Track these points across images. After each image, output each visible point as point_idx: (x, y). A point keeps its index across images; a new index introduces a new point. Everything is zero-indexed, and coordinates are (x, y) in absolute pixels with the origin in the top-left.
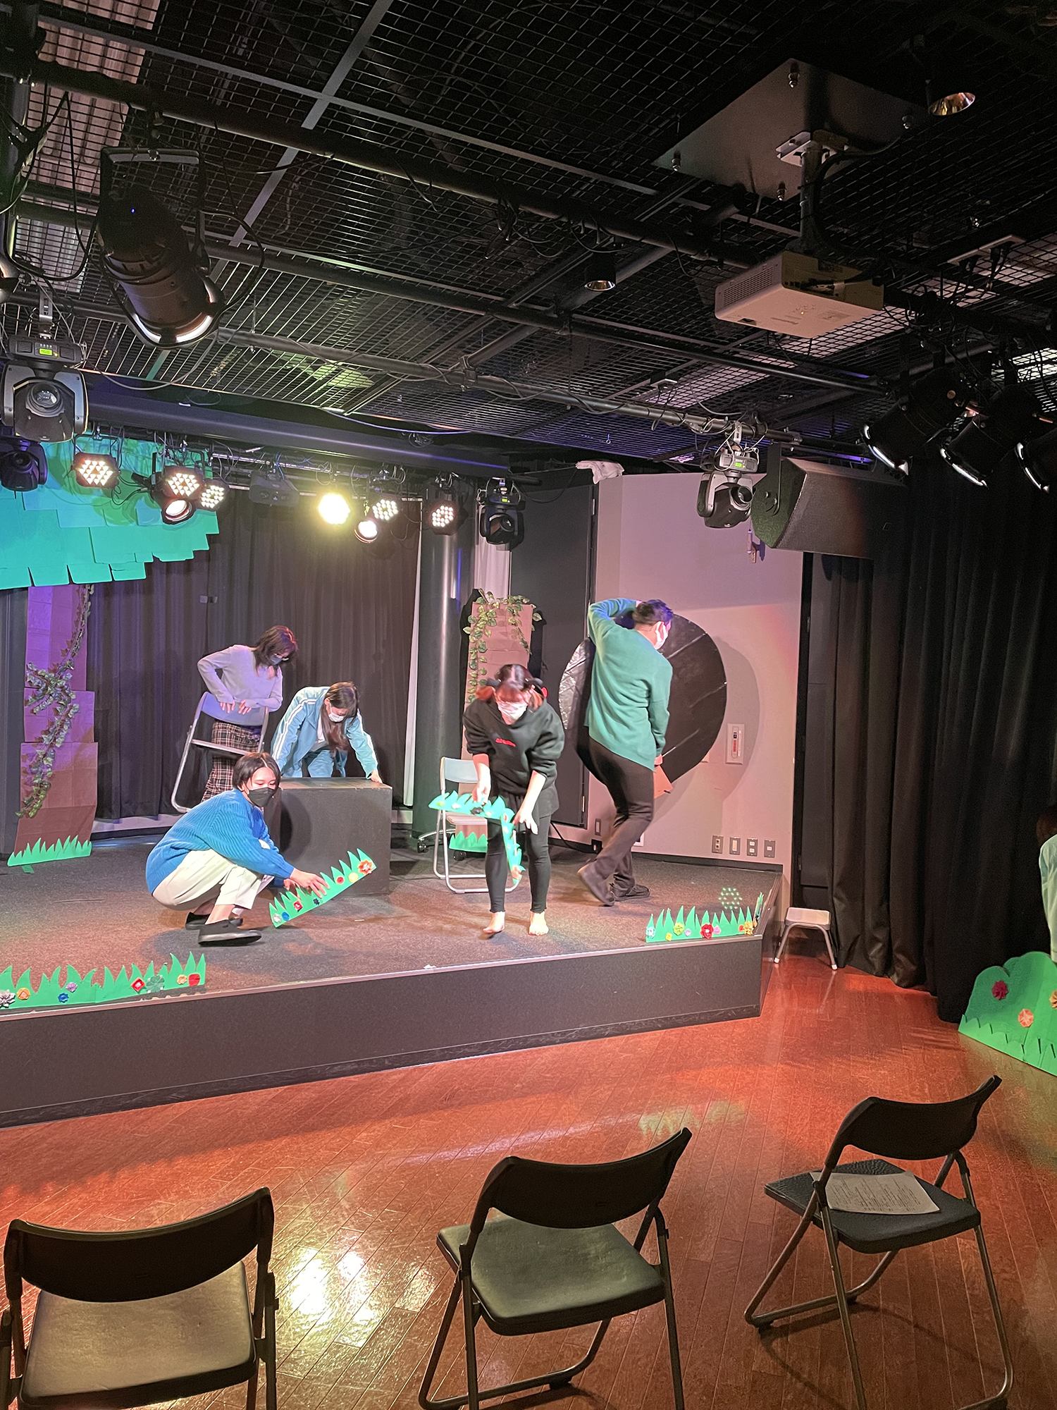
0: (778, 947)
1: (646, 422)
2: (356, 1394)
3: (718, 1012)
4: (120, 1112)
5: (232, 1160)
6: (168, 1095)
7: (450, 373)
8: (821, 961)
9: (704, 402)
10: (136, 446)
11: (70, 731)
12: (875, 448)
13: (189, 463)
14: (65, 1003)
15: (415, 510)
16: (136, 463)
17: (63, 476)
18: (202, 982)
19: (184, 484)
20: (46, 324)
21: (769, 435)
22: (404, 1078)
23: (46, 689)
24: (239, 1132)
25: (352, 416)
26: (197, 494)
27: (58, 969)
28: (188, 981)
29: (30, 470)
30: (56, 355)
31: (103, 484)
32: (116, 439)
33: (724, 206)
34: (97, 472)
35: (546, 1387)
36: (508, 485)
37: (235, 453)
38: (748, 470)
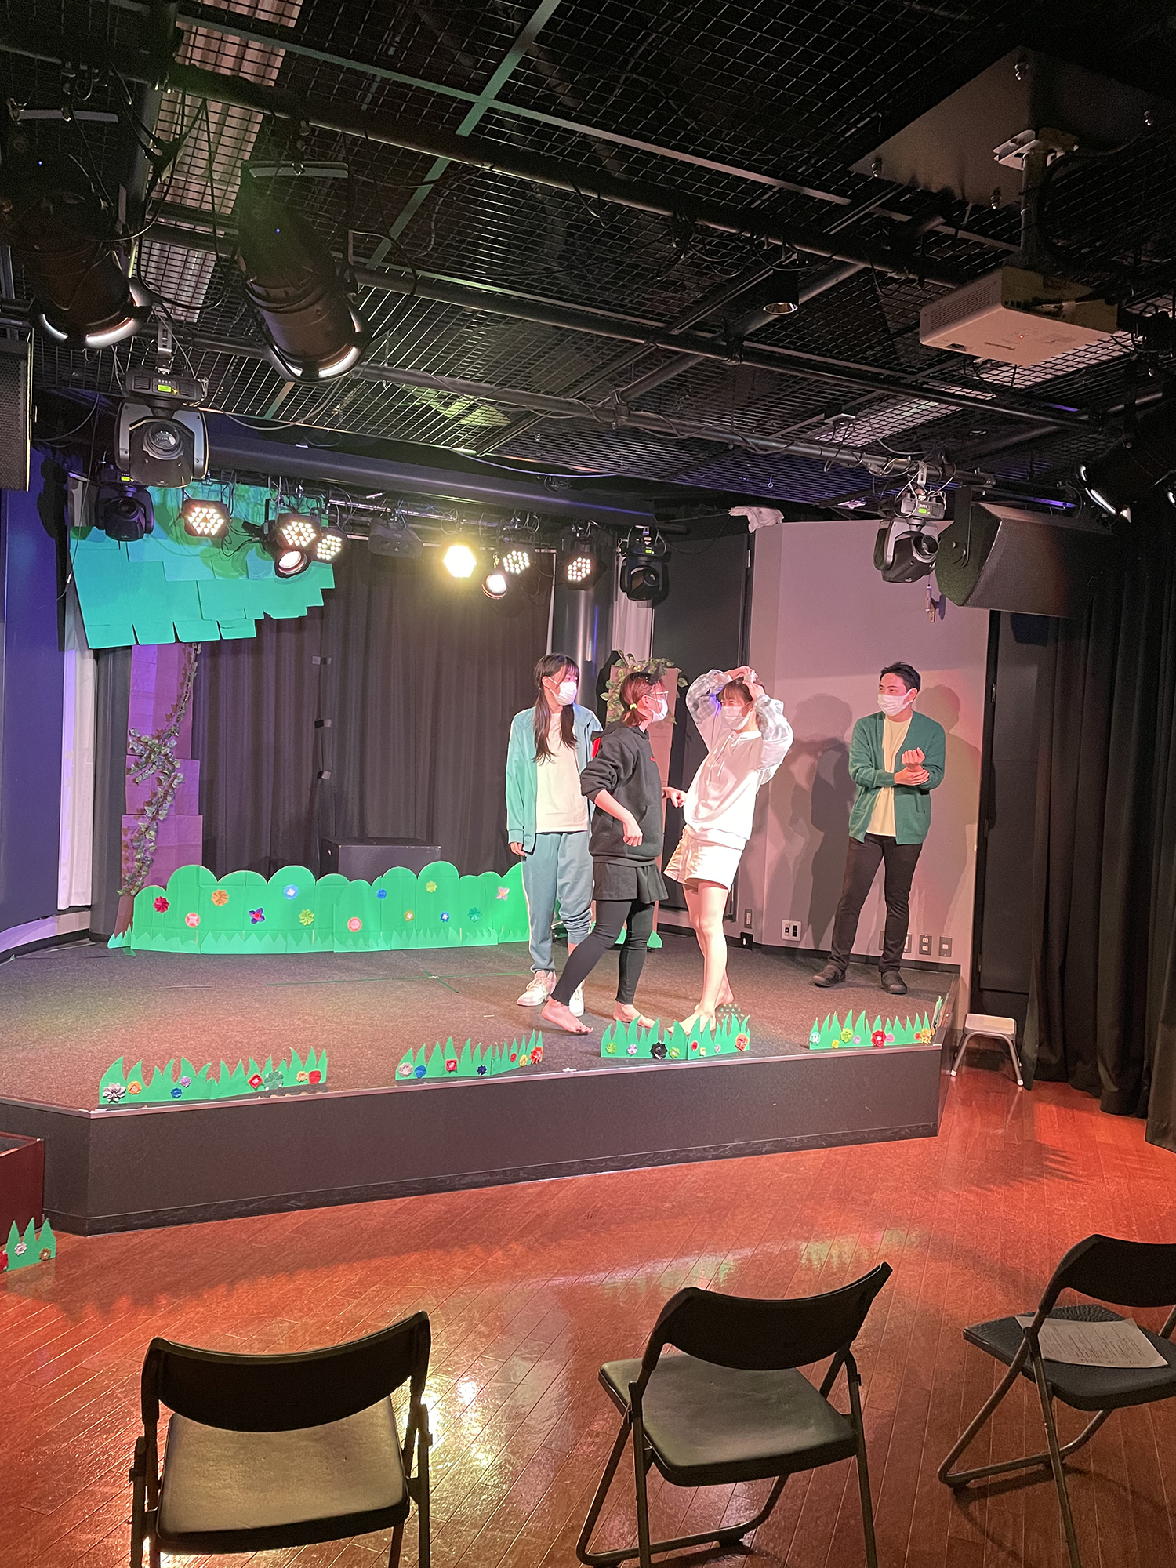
0: (955, 1059)
1: (816, 463)
2: (504, 1542)
3: (891, 1129)
4: (235, 1219)
5: (358, 1276)
6: (287, 1202)
7: (600, 409)
8: (1004, 1076)
9: (883, 439)
10: (247, 491)
11: (173, 803)
12: (1092, 491)
13: (305, 511)
14: (179, 1099)
15: (547, 562)
16: (247, 510)
17: (170, 524)
18: (323, 1080)
19: (300, 534)
20: (165, 358)
21: (957, 477)
22: (541, 1192)
23: (149, 757)
24: (363, 1246)
25: (486, 458)
26: (313, 545)
27: (173, 1061)
28: (308, 1078)
29: (135, 519)
30: (175, 391)
31: (213, 534)
32: (227, 485)
33: (931, 216)
34: (207, 520)
35: (715, 1544)
36: (652, 534)
37: (355, 500)
38: (933, 517)
